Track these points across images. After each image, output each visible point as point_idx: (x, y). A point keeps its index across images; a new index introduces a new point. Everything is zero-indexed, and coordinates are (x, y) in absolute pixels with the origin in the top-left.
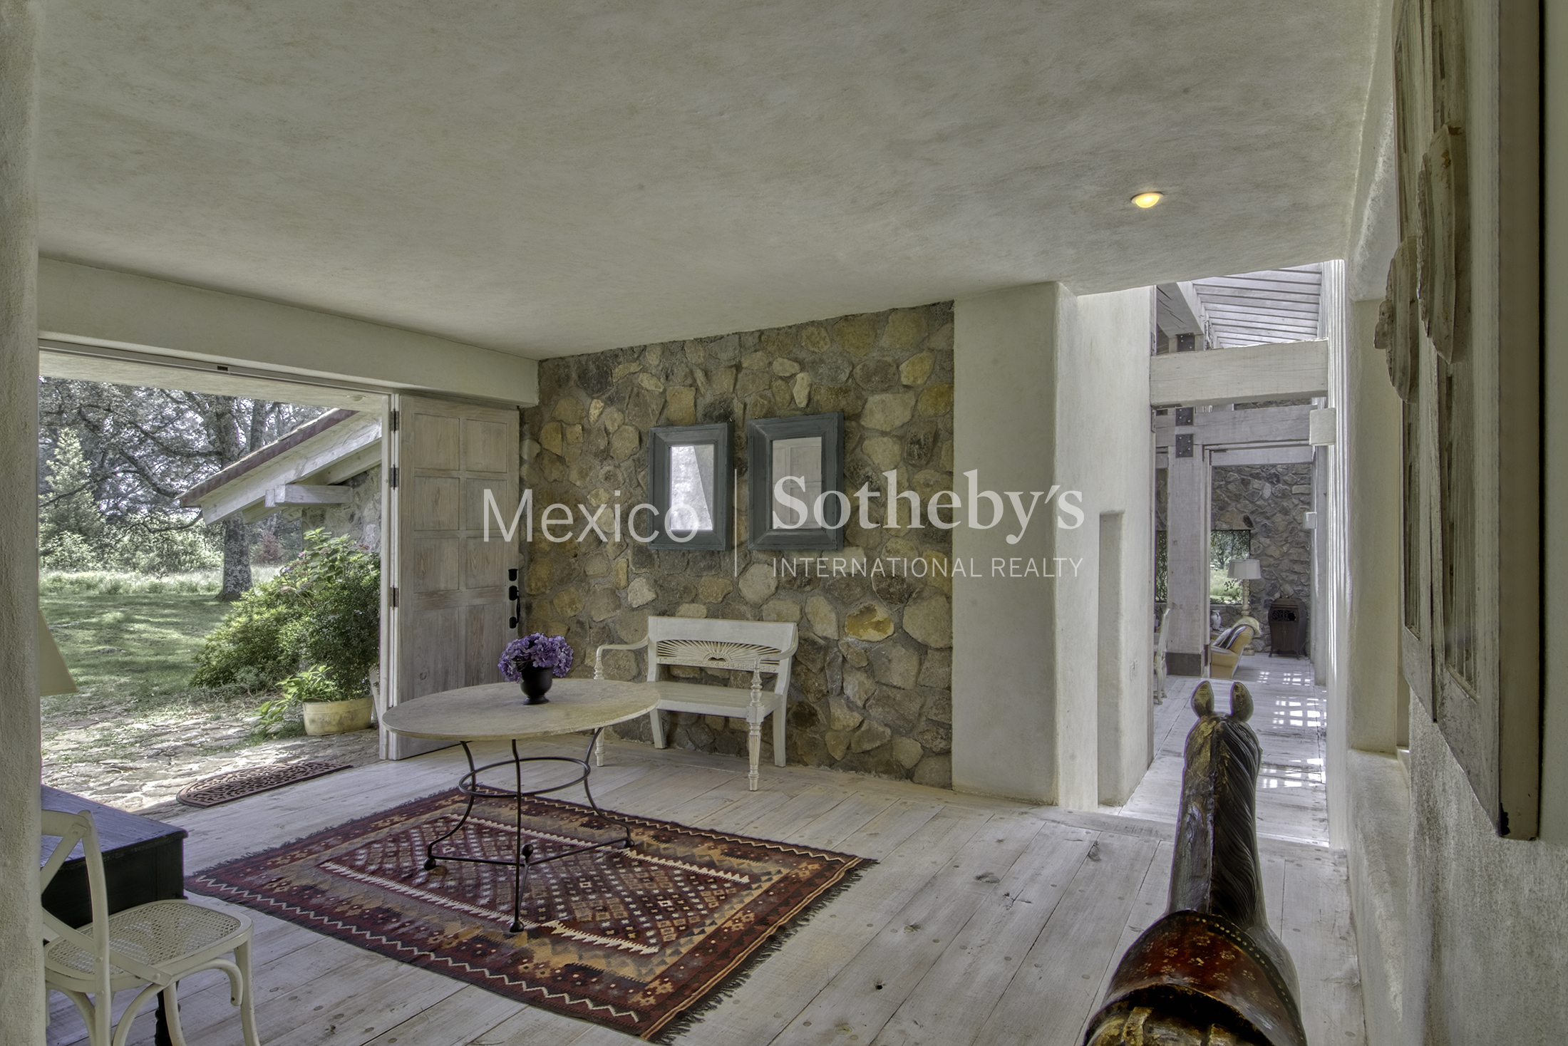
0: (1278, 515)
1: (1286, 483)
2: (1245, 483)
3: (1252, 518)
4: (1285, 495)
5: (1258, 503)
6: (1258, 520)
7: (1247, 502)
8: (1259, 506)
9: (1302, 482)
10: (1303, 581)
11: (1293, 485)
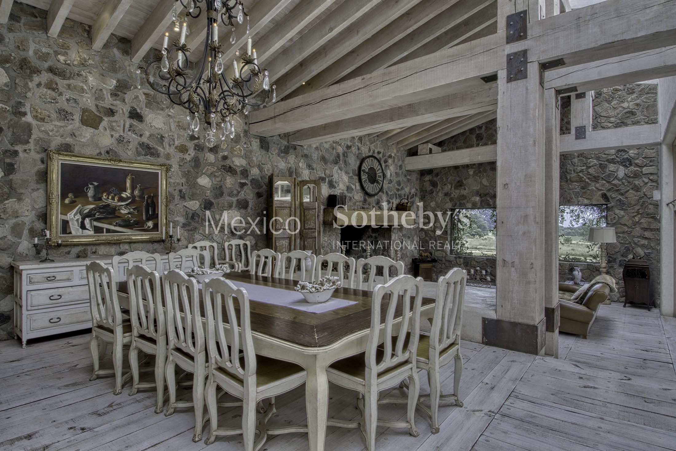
0: (631, 191)
1: (637, 165)
2: (603, 167)
3: (608, 194)
4: (636, 175)
5: (614, 182)
6: (613, 196)
7: (604, 182)
8: (615, 185)
9: (651, 164)
10: (652, 245)
11: (643, 167)
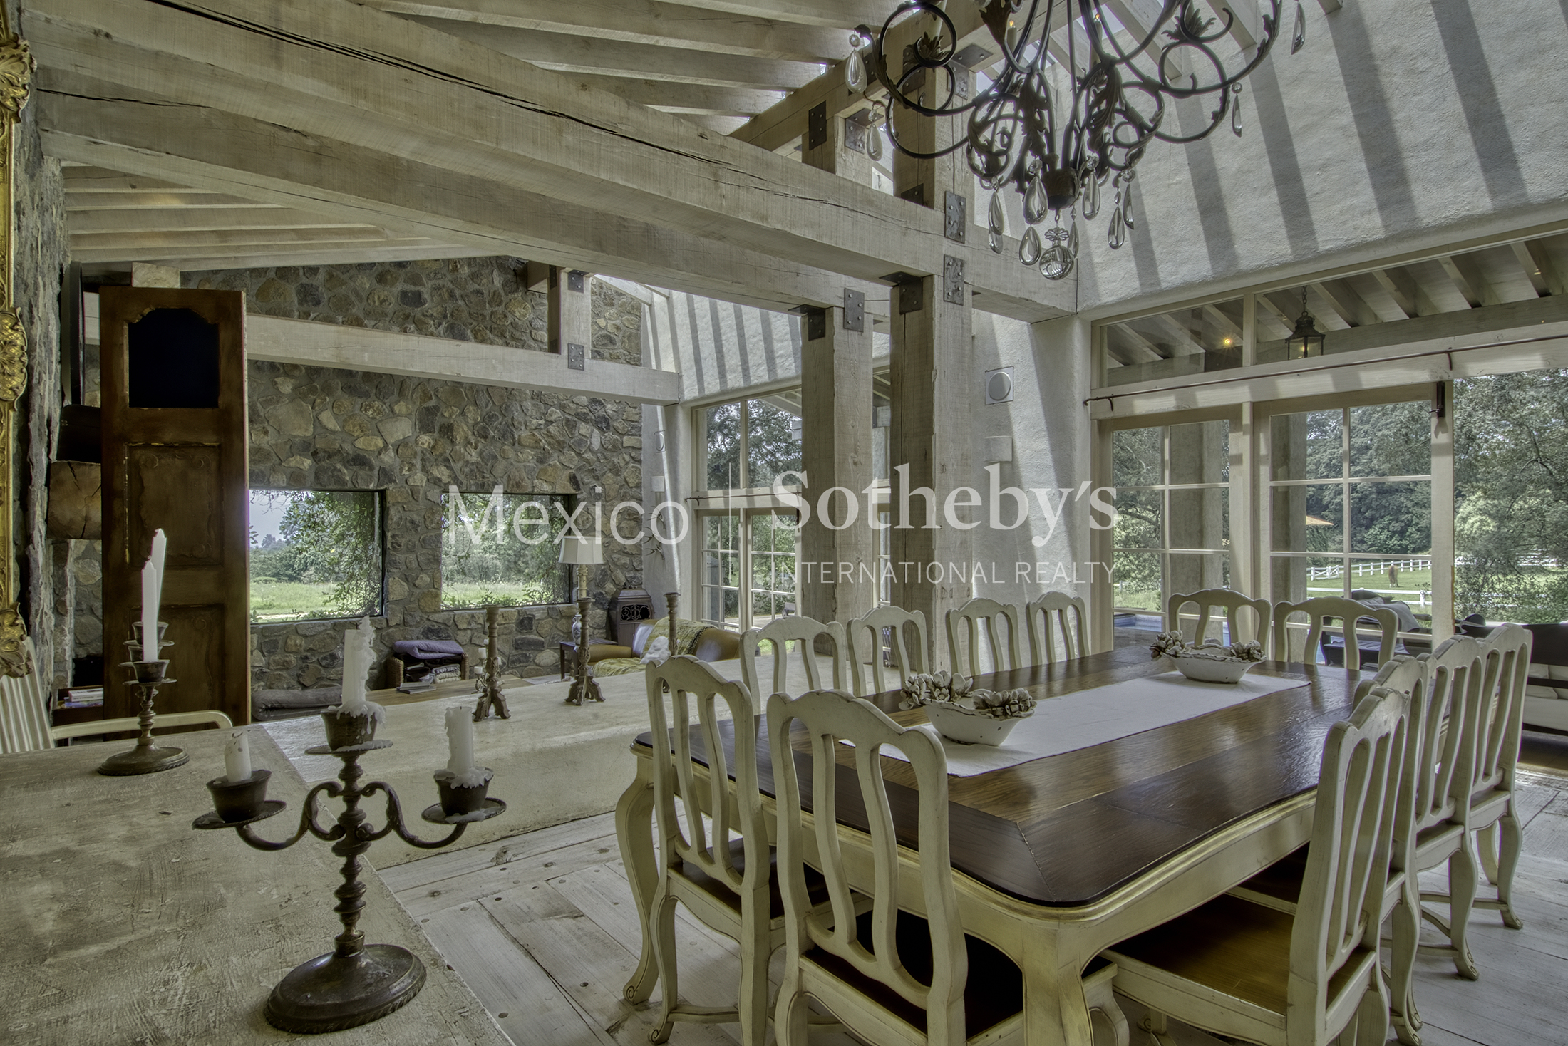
0: (609, 474)
1: (616, 431)
2: (570, 425)
3: (578, 477)
4: (616, 448)
5: (585, 456)
6: (585, 480)
7: (573, 454)
8: (588, 461)
9: (633, 431)
10: (635, 564)
11: (624, 435)
